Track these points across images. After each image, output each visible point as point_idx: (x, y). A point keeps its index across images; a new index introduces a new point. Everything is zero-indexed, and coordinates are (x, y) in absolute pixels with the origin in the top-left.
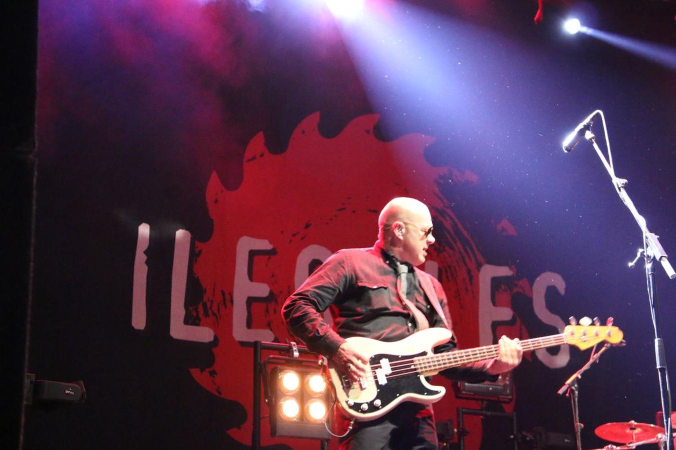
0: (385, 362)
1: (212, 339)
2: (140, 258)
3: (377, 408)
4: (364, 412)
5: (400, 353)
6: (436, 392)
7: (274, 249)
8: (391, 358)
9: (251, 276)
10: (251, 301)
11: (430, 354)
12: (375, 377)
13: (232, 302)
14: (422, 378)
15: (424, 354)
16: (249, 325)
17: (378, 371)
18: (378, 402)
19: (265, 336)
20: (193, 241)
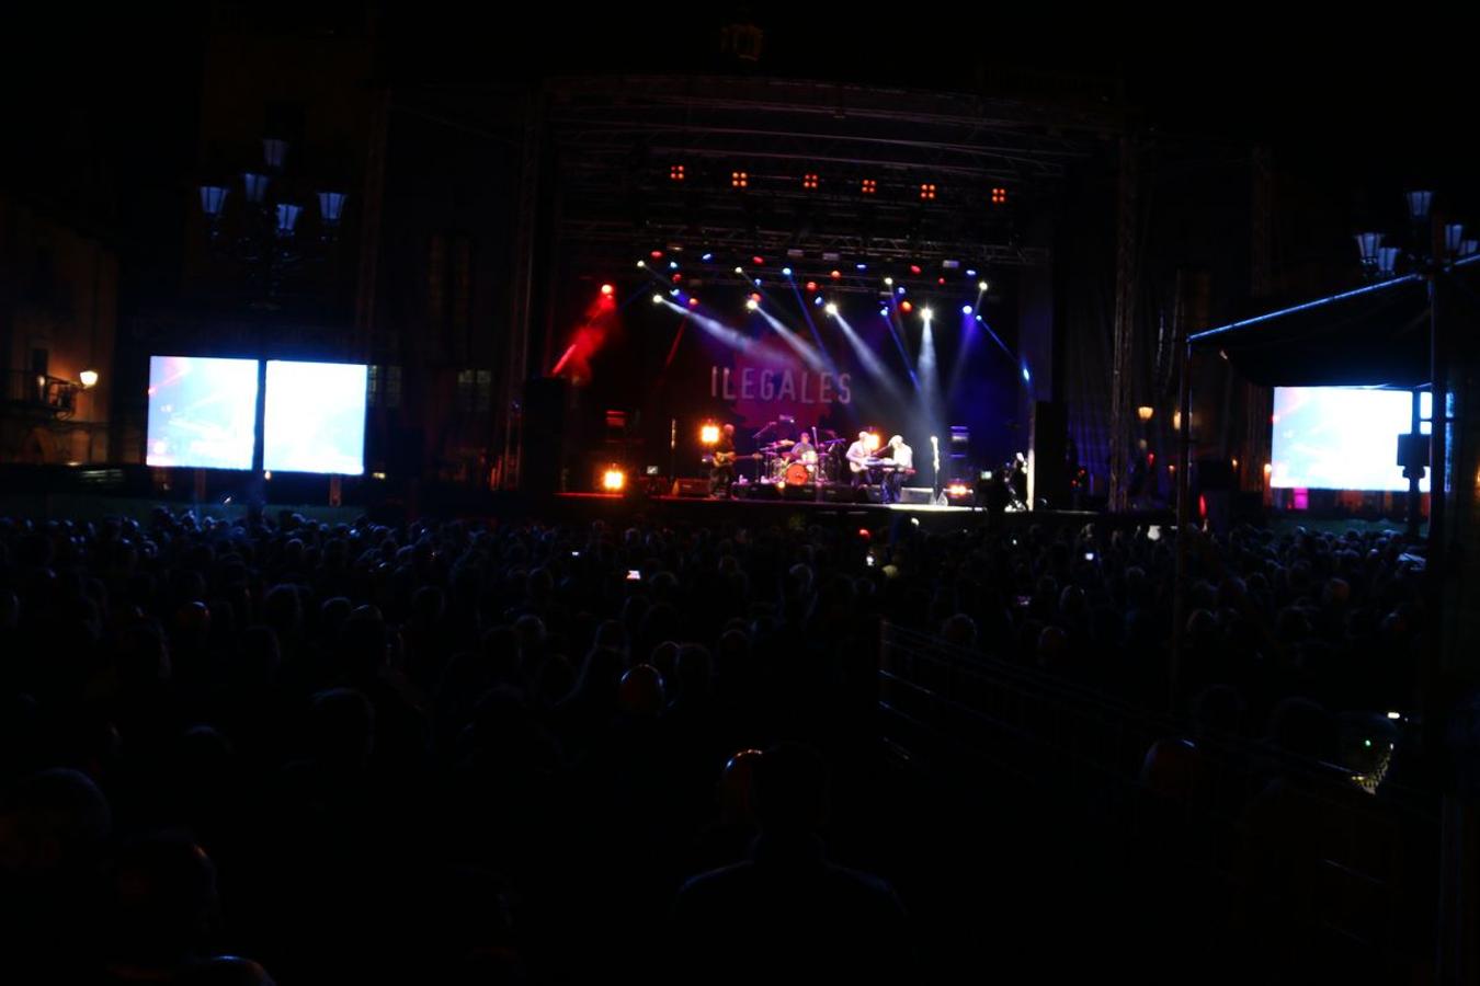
1: (736, 398)
7: (754, 372)
9: (748, 380)
10: (747, 387)
13: (741, 388)
16: (747, 394)
19: (751, 397)
20: (730, 372)
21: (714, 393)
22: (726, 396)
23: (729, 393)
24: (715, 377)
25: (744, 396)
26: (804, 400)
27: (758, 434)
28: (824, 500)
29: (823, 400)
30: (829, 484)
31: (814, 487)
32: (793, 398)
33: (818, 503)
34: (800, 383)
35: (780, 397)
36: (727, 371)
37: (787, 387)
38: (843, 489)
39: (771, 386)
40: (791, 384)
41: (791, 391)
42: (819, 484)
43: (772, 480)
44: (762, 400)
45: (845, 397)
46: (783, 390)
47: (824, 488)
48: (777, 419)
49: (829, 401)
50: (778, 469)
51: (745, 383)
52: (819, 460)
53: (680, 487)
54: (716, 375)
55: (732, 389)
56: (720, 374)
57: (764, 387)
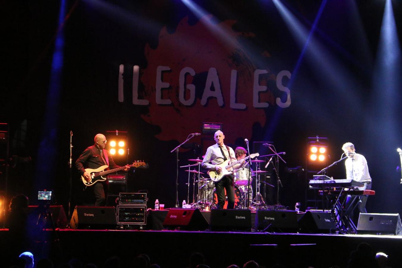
0: (93, 174)
1: (148, 104)
2: (121, 77)
3: (91, 183)
4: (89, 184)
5: (97, 171)
6: (104, 179)
7: (171, 70)
8: (95, 173)
9: (163, 80)
10: (162, 89)
11: (103, 171)
12: (91, 177)
13: (155, 90)
14: (101, 176)
15: (102, 171)
16: (162, 98)
17: (92, 176)
18: (91, 182)
19: (168, 102)
20: (140, 69)
21: (121, 98)
22: (136, 101)
23: (140, 97)
24: (122, 77)
25: (159, 100)
26: (233, 105)
27: (177, 148)
28: (260, 228)
29: (256, 104)
30: (266, 208)
31: (248, 213)
32: (220, 102)
33: (253, 232)
34: (229, 84)
35: (204, 101)
36: (136, 68)
37: (212, 89)
38: (284, 214)
39: (192, 88)
40: (217, 86)
41: (218, 94)
42: (254, 209)
43: (195, 205)
44: (180, 105)
45: (284, 100)
46: (207, 93)
47: (261, 213)
48: (200, 129)
49: (265, 105)
50: (203, 189)
51: (160, 85)
52: (254, 178)
53: (80, 214)
54: (123, 75)
55: (143, 92)
56: (129, 73)
57: (184, 90)
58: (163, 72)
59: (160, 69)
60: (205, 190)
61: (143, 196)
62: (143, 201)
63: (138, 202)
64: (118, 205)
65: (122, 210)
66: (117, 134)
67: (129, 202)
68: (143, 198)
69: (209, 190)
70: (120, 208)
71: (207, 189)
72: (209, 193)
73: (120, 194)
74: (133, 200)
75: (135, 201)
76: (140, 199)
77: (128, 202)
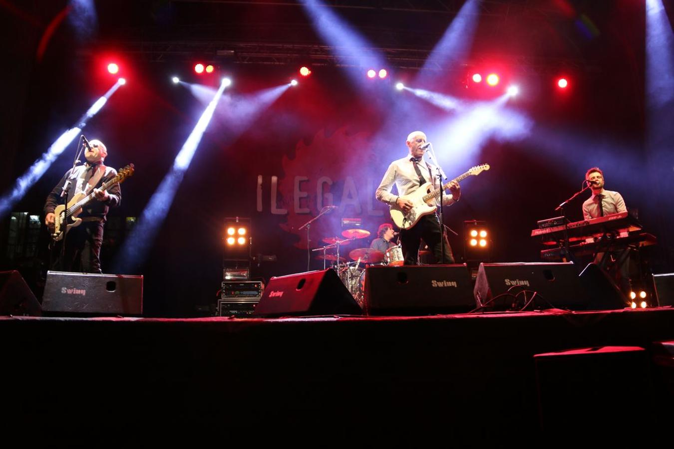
1: (286, 213)
2: (259, 187)
7: (308, 180)
9: (301, 190)
10: (300, 199)
13: (294, 199)
16: (300, 207)
20: (278, 180)
21: (260, 208)
22: (274, 210)
23: (278, 207)
24: (261, 187)
25: (297, 209)
27: (308, 225)
36: (274, 179)
37: (350, 197)
39: (329, 197)
51: (298, 194)
54: (261, 185)
55: (282, 201)
56: (267, 184)
57: (321, 199)
58: (301, 182)
59: (298, 179)
60: (347, 280)
61: (256, 286)
62: (257, 293)
63: (250, 294)
64: (220, 300)
65: (226, 307)
66: (237, 221)
67: (237, 295)
68: (257, 290)
69: (352, 280)
70: (222, 304)
71: (350, 278)
72: (353, 283)
73: (222, 284)
74: (242, 293)
75: (245, 293)
76: (253, 291)
77: (235, 296)
